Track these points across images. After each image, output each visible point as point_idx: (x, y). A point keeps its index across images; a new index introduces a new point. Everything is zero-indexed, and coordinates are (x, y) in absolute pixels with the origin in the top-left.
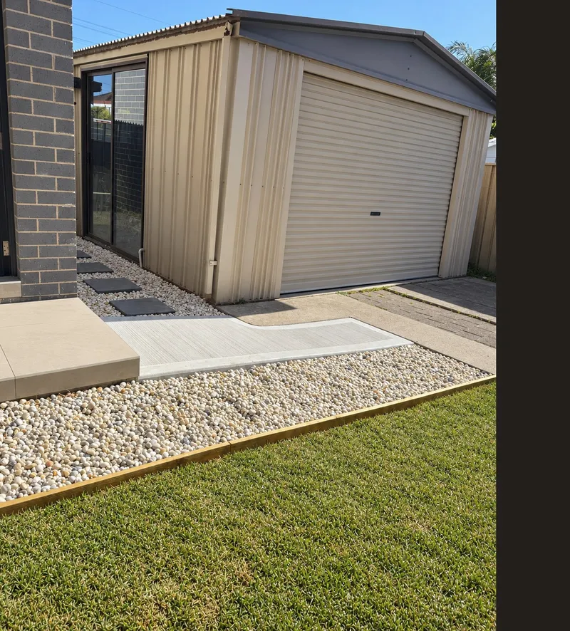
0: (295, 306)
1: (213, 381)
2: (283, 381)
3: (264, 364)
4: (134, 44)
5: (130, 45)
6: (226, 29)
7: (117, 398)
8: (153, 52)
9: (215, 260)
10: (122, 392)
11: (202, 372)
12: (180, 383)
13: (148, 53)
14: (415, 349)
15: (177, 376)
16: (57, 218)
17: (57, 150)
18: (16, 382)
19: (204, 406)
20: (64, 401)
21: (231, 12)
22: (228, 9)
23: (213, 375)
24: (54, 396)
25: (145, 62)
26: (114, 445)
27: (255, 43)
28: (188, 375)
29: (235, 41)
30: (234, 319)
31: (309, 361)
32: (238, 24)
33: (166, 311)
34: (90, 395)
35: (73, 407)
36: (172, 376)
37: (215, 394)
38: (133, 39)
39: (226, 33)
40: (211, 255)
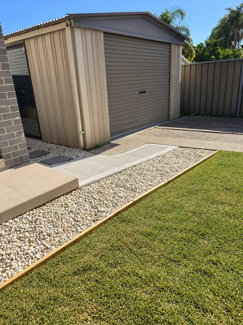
0: (119, 143)
1: (110, 181)
2: (137, 174)
3: (126, 170)
4: (15, 36)
5: (12, 36)
6: (67, 23)
7: (73, 198)
8: (27, 39)
9: (83, 131)
10: (75, 195)
11: (103, 179)
12: (96, 186)
13: (24, 40)
14: (181, 149)
15: (93, 183)
16: (14, 125)
17: (7, 93)
18: (30, 202)
19: (112, 191)
20: (52, 205)
21: (68, 16)
22: (67, 14)
23: (108, 179)
24: (47, 204)
25: (23, 44)
26: (86, 215)
27: (81, 28)
28: (98, 181)
29: (72, 28)
30: (99, 155)
31: (143, 164)
32: (72, 21)
33: (69, 159)
34: (62, 200)
35: (58, 206)
36: (92, 183)
37: (113, 186)
38: (14, 34)
39: (67, 25)
40: (81, 129)
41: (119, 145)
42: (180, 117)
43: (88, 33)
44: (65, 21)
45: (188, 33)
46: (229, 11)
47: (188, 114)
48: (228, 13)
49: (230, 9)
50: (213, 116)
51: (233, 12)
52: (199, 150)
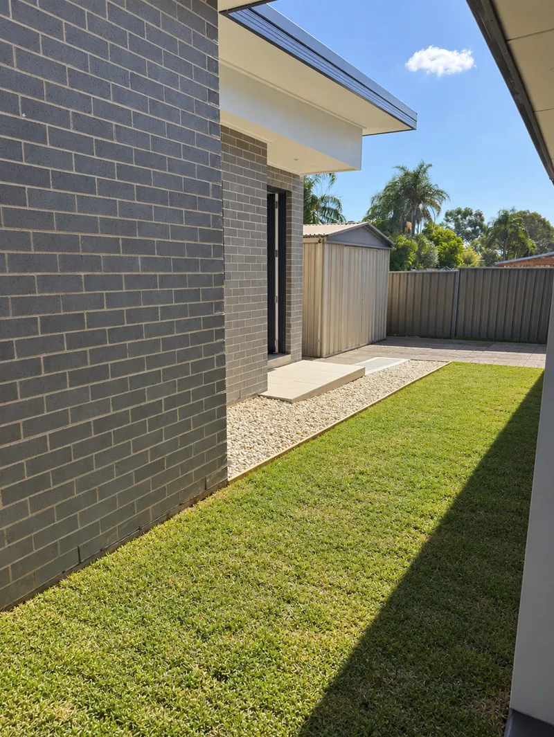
6: (320, 239)
9: (320, 339)
46: (401, 171)
48: (398, 174)
49: (403, 168)
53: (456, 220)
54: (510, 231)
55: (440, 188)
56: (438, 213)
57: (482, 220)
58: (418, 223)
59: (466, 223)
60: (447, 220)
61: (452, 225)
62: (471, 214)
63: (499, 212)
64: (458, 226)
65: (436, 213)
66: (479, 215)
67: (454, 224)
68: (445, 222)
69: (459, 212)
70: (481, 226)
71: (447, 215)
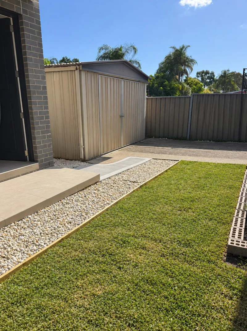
0: (110, 157)
6: (77, 67)
14: (154, 160)
16: (46, 139)
27: (85, 71)
29: (80, 71)
30: (98, 164)
39: (77, 69)
40: (82, 145)
41: (112, 158)
42: (145, 139)
43: (89, 74)
44: (75, 66)
45: (139, 66)
46: (173, 49)
47: (151, 137)
48: (172, 51)
49: (174, 48)
50: (170, 139)
51: (177, 50)
52: (167, 161)
53: (202, 76)
54: (227, 80)
55: (193, 58)
56: (191, 71)
57: (214, 76)
58: (182, 76)
59: (206, 77)
60: (198, 77)
61: (200, 79)
62: (209, 73)
63: (222, 72)
64: (202, 79)
65: (190, 71)
66: (213, 73)
67: (200, 78)
68: (196, 77)
69: (203, 72)
70: (213, 79)
71: (197, 74)
